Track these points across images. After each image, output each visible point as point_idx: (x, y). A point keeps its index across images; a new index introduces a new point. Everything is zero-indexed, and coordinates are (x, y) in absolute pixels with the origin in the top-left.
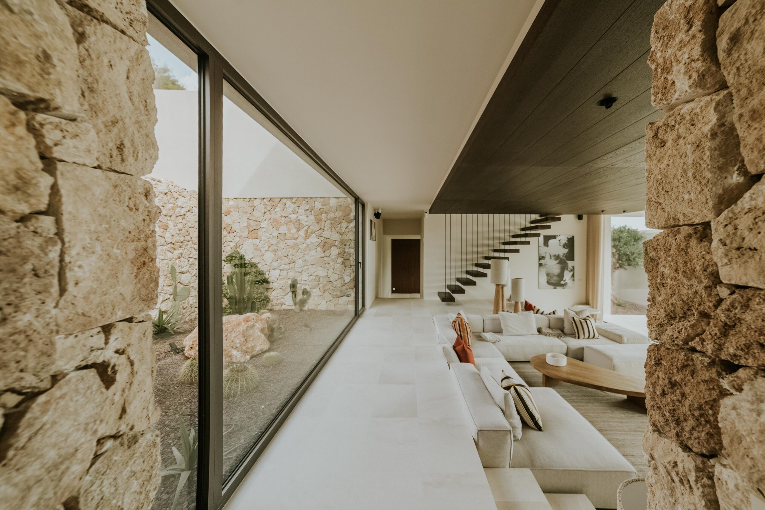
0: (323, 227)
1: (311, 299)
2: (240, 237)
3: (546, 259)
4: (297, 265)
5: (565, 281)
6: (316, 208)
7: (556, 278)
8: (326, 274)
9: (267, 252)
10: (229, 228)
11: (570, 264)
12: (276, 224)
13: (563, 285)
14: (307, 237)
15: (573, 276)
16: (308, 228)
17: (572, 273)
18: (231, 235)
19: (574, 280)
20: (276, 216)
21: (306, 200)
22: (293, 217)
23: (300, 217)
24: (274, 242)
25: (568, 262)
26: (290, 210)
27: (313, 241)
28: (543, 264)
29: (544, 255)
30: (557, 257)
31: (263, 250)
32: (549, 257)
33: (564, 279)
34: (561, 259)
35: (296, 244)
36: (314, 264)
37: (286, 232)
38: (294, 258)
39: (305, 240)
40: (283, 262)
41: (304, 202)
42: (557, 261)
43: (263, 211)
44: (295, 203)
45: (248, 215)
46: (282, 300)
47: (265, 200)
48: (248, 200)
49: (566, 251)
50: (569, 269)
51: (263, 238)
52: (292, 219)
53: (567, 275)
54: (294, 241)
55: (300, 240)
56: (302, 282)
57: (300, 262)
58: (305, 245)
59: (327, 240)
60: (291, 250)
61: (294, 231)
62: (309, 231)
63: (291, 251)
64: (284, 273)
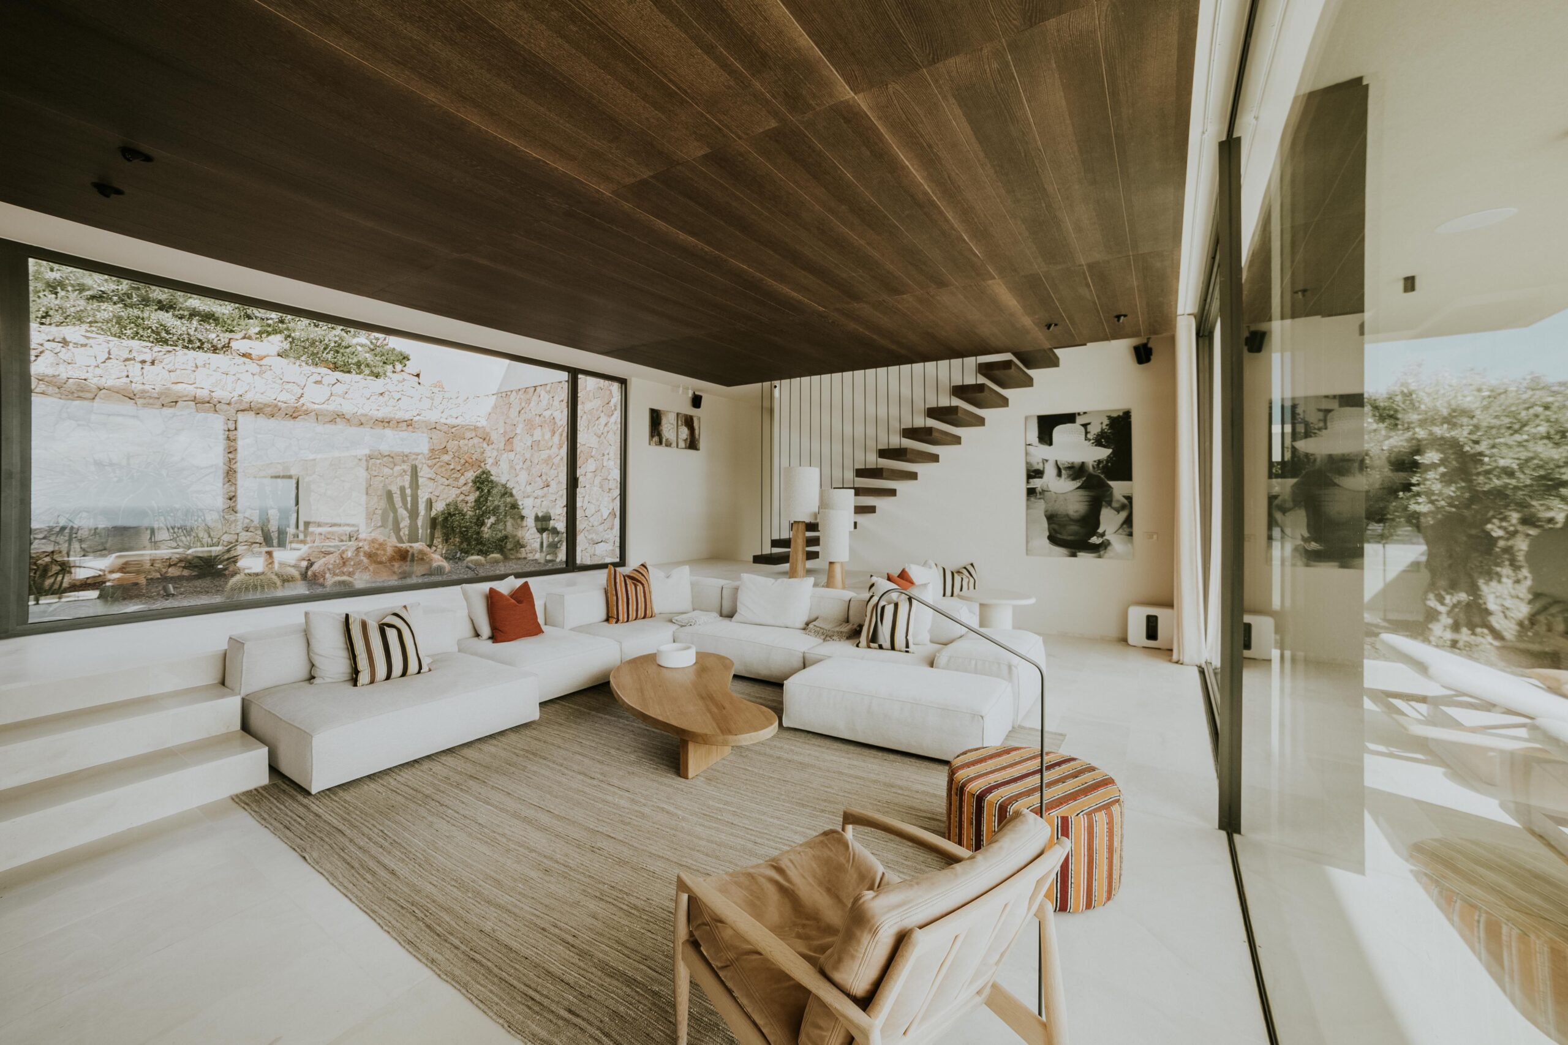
2: (497, 450)
3: (1045, 476)
5: (1103, 535)
7: (1074, 528)
9: (522, 471)
11: (1118, 488)
12: (530, 427)
13: (1096, 549)
15: (1128, 522)
17: (1123, 515)
19: (1131, 534)
20: (530, 416)
22: (547, 414)
24: (528, 456)
25: (1111, 483)
26: (544, 403)
28: (1039, 490)
29: (1040, 467)
30: (1077, 471)
31: (518, 468)
32: (1054, 472)
33: (1100, 530)
34: (1090, 477)
35: (549, 458)
37: (540, 439)
38: (548, 480)
40: (537, 485)
41: (559, 388)
42: (1078, 483)
43: (518, 409)
45: (505, 417)
46: (534, 544)
47: (520, 392)
48: (504, 395)
49: (1104, 453)
50: (1115, 505)
51: (518, 449)
52: (547, 417)
53: (1109, 521)
54: (548, 452)
60: (544, 466)
63: (543, 469)
64: (539, 501)
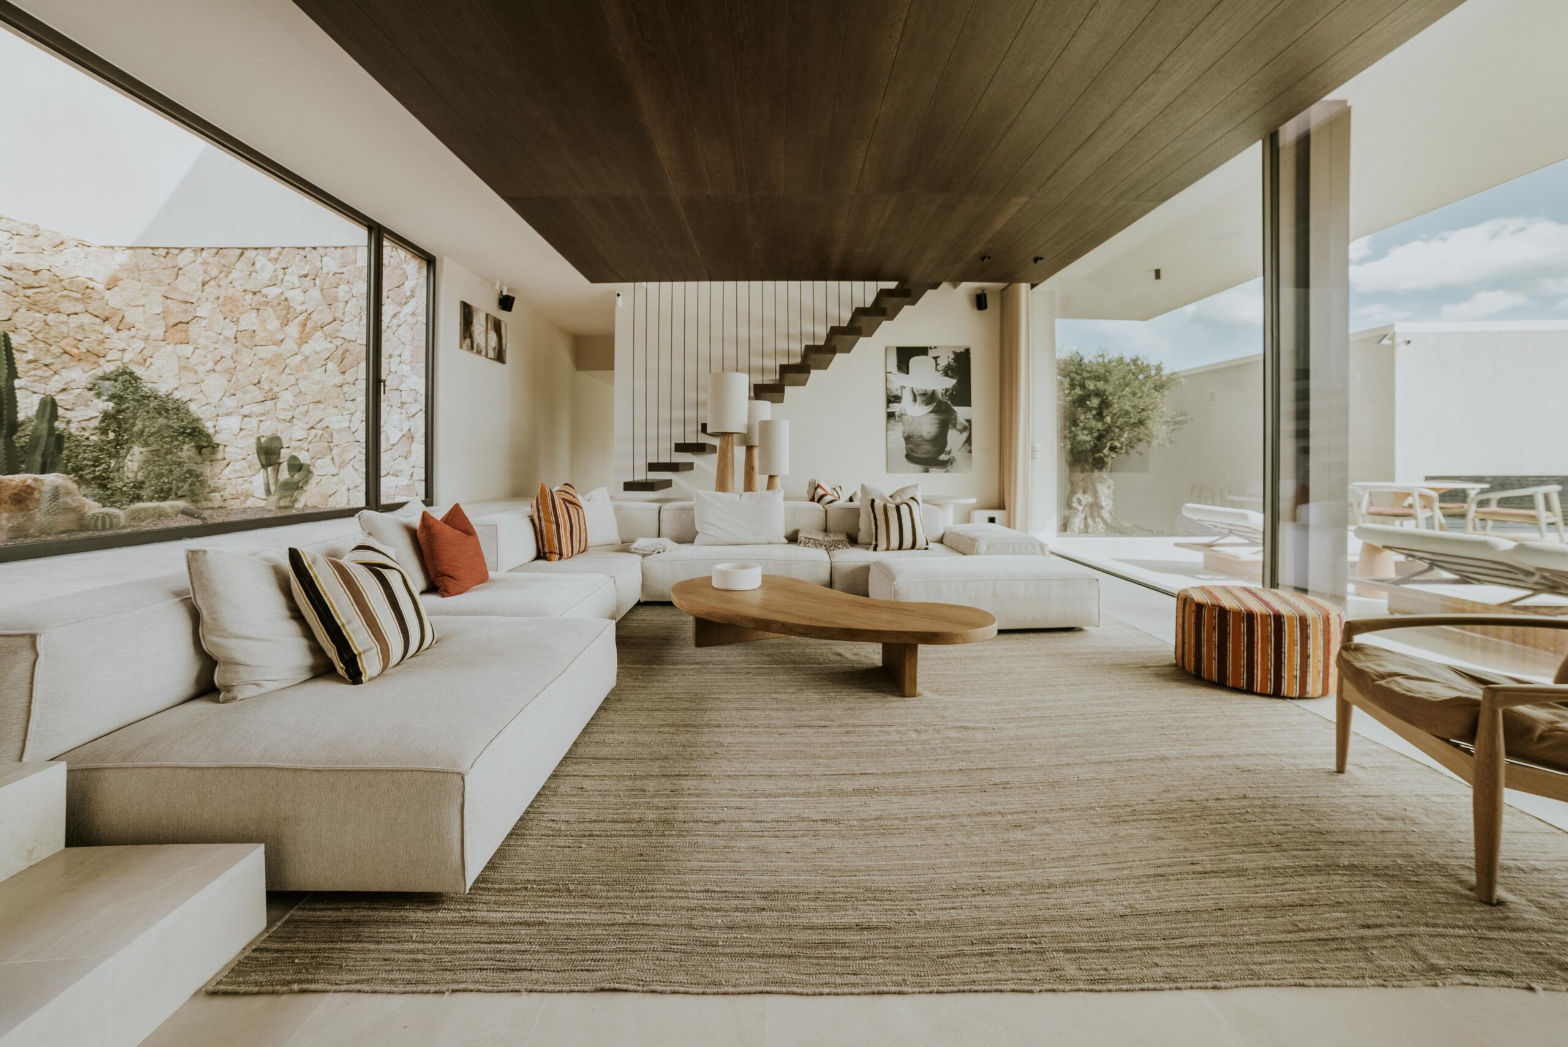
0: (339, 315)
1: (313, 482)
2: (146, 339)
3: (903, 401)
4: (280, 404)
5: (949, 453)
6: (325, 270)
7: (927, 447)
8: (346, 424)
9: (212, 375)
10: (117, 319)
11: (961, 413)
12: (230, 309)
13: (944, 464)
14: (303, 340)
15: (969, 441)
16: (307, 319)
17: (965, 435)
18: (123, 334)
19: (970, 452)
20: (231, 292)
21: (302, 253)
22: (273, 292)
23: (289, 294)
24: (227, 350)
25: (956, 408)
26: (265, 276)
27: (318, 349)
28: (897, 414)
29: (898, 393)
30: (929, 398)
31: (201, 369)
32: (911, 398)
33: (947, 449)
34: (940, 402)
35: (278, 356)
36: (319, 402)
37: (255, 328)
38: (276, 389)
39: (300, 345)
40: (248, 396)
41: (298, 258)
42: (930, 408)
43: (200, 279)
44: (276, 260)
45: (164, 288)
46: (247, 485)
47: (204, 253)
48: (163, 252)
49: (950, 383)
50: (959, 427)
51: (202, 341)
52: (270, 297)
53: (954, 439)
54: (274, 348)
55: (290, 345)
56: (294, 444)
57: (287, 398)
58: (299, 358)
59: (349, 346)
60: (267, 368)
61: (274, 324)
62: (310, 325)
63: (267, 373)
64: (254, 421)
